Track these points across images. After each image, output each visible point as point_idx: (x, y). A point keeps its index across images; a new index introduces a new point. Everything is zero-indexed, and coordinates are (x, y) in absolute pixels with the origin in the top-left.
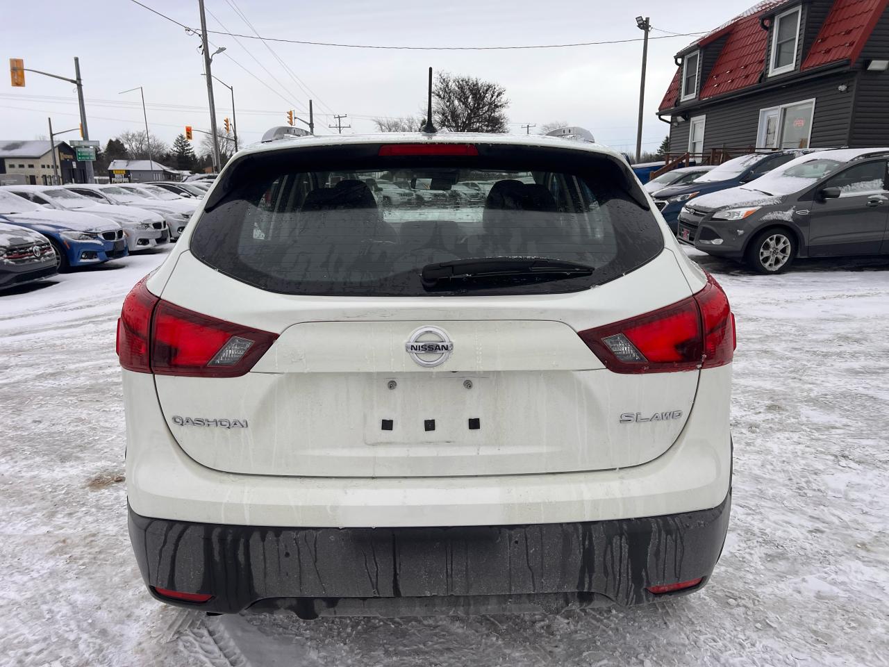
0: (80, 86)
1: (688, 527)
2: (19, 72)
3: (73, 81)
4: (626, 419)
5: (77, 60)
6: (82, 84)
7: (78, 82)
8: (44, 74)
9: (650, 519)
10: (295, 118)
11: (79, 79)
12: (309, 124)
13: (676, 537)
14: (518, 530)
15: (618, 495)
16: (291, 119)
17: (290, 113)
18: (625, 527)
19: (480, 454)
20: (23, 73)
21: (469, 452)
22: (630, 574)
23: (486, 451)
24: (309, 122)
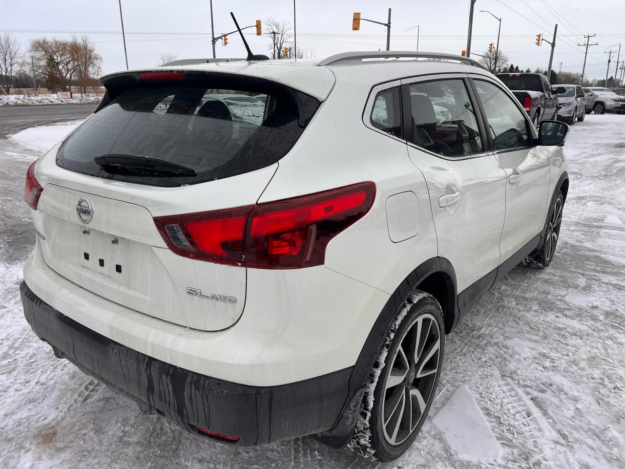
0: (389, 28)
1: (212, 390)
2: (357, 21)
3: (386, 25)
4: (192, 292)
5: (390, 10)
6: (391, 26)
7: (388, 26)
8: (372, 21)
9: (190, 373)
10: (542, 40)
11: (389, 23)
12: (552, 44)
13: (202, 393)
14: (118, 346)
15: (168, 346)
16: (539, 40)
17: (539, 36)
18: (171, 371)
19: (120, 289)
20: (359, 22)
21: (114, 286)
22: (176, 407)
23: (123, 289)
24: (552, 42)
